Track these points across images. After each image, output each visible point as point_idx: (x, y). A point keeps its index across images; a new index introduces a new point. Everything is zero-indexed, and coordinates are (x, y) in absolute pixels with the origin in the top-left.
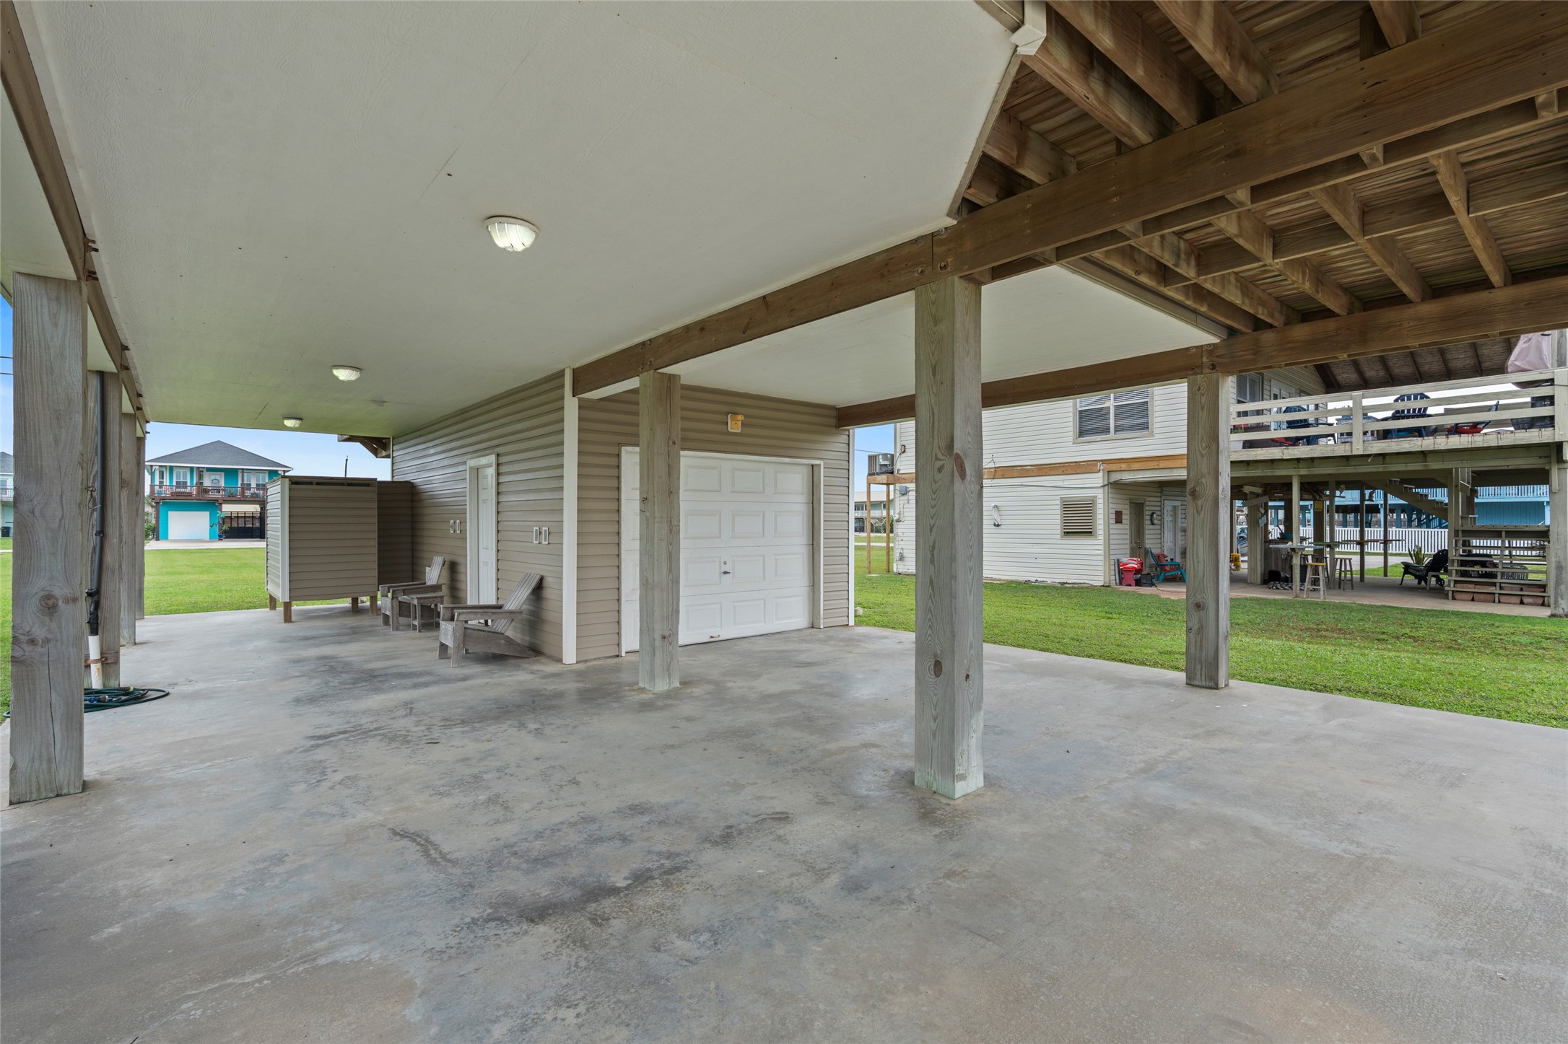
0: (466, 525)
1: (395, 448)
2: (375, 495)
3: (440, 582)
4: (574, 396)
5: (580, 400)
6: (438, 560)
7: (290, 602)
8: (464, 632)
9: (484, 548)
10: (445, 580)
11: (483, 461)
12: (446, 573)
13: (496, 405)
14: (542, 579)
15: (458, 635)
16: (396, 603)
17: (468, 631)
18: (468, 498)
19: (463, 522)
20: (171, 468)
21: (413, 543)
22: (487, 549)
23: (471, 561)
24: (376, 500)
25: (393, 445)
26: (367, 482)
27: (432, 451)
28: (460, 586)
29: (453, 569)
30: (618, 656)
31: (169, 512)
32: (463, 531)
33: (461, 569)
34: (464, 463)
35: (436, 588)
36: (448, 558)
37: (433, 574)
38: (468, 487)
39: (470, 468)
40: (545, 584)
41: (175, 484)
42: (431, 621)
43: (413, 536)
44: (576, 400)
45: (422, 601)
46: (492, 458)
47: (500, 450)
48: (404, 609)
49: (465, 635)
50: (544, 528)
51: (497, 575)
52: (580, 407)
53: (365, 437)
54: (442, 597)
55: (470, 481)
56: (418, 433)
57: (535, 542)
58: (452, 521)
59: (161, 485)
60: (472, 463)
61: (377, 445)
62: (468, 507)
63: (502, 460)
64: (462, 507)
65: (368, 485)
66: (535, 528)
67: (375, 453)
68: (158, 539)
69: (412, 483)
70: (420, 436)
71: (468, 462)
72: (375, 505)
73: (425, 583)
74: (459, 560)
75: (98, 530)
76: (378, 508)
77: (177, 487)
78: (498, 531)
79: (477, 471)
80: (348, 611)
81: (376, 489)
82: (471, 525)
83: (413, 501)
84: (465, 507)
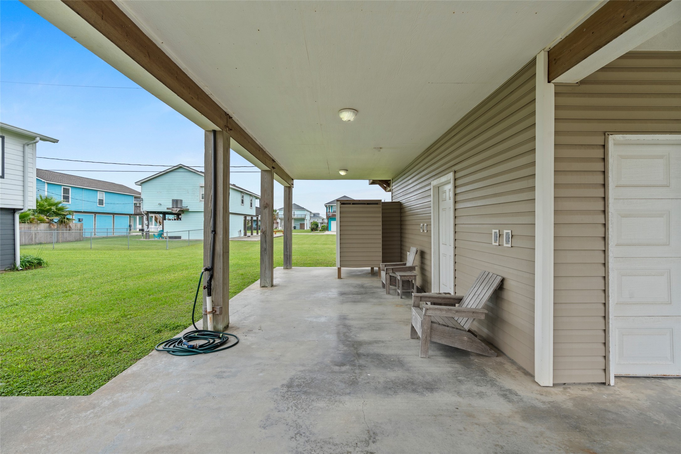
0: (431, 228)
1: (393, 184)
2: (380, 209)
3: (414, 265)
4: (549, 82)
5: (556, 85)
6: (413, 250)
7: (340, 268)
8: (431, 326)
9: (443, 244)
10: (417, 263)
11: (443, 179)
12: (418, 257)
13: (453, 134)
14: (503, 281)
15: (425, 327)
16: (388, 277)
17: (435, 325)
18: (432, 208)
19: (429, 225)
20: (332, 206)
21: (401, 237)
22: (446, 245)
23: (434, 252)
24: (381, 212)
25: (392, 183)
26: (377, 202)
27: (410, 181)
28: (427, 268)
29: (422, 255)
30: (604, 384)
31: (331, 221)
32: (429, 231)
33: (427, 256)
34: (430, 184)
35: (412, 269)
36: (419, 248)
37: (411, 258)
38: (432, 201)
39: (434, 187)
40: (507, 285)
41: (333, 211)
42: (409, 291)
43: (401, 233)
44: (552, 85)
45: (403, 278)
46: (450, 176)
47: (456, 168)
48: (392, 281)
49: (431, 328)
50: (505, 231)
51: (455, 266)
52: (556, 94)
53: (380, 181)
54: (415, 276)
55: (434, 196)
56: (403, 173)
57: (494, 244)
58: (422, 224)
59: (329, 212)
60: (435, 183)
61: (386, 184)
62: (432, 214)
63: (458, 175)
64: (428, 215)
65: (377, 204)
66: (494, 231)
67: (385, 189)
68: (328, 231)
69: (401, 202)
70: (405, 174)
71: (432, 183)
72: (380, 215)
73: (405, 264)
74: (426, 250)
75: (212, 230)
76: (382, 217)
77: (333, 213)
78: (455, 232)
79: (438, 188)
80: (369, 273)
81: (381, 206)
82: (434, 227)
83: (401, 213)
84: (430, 214)
